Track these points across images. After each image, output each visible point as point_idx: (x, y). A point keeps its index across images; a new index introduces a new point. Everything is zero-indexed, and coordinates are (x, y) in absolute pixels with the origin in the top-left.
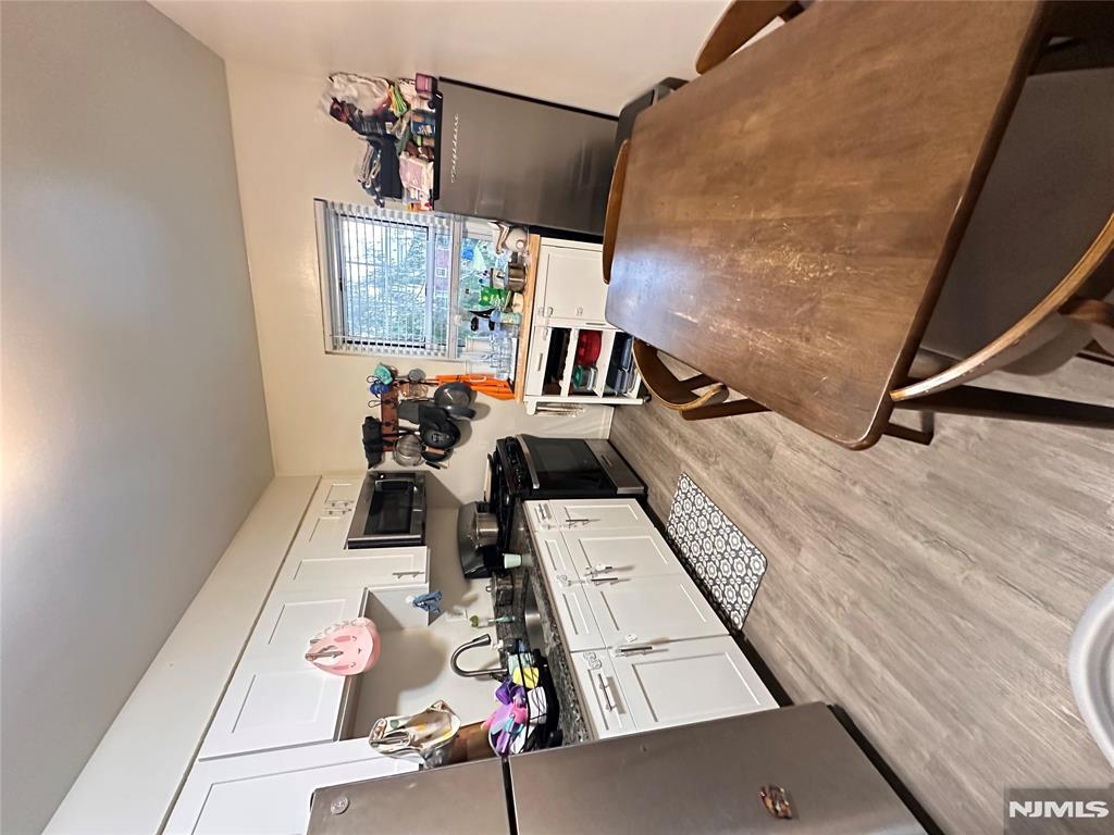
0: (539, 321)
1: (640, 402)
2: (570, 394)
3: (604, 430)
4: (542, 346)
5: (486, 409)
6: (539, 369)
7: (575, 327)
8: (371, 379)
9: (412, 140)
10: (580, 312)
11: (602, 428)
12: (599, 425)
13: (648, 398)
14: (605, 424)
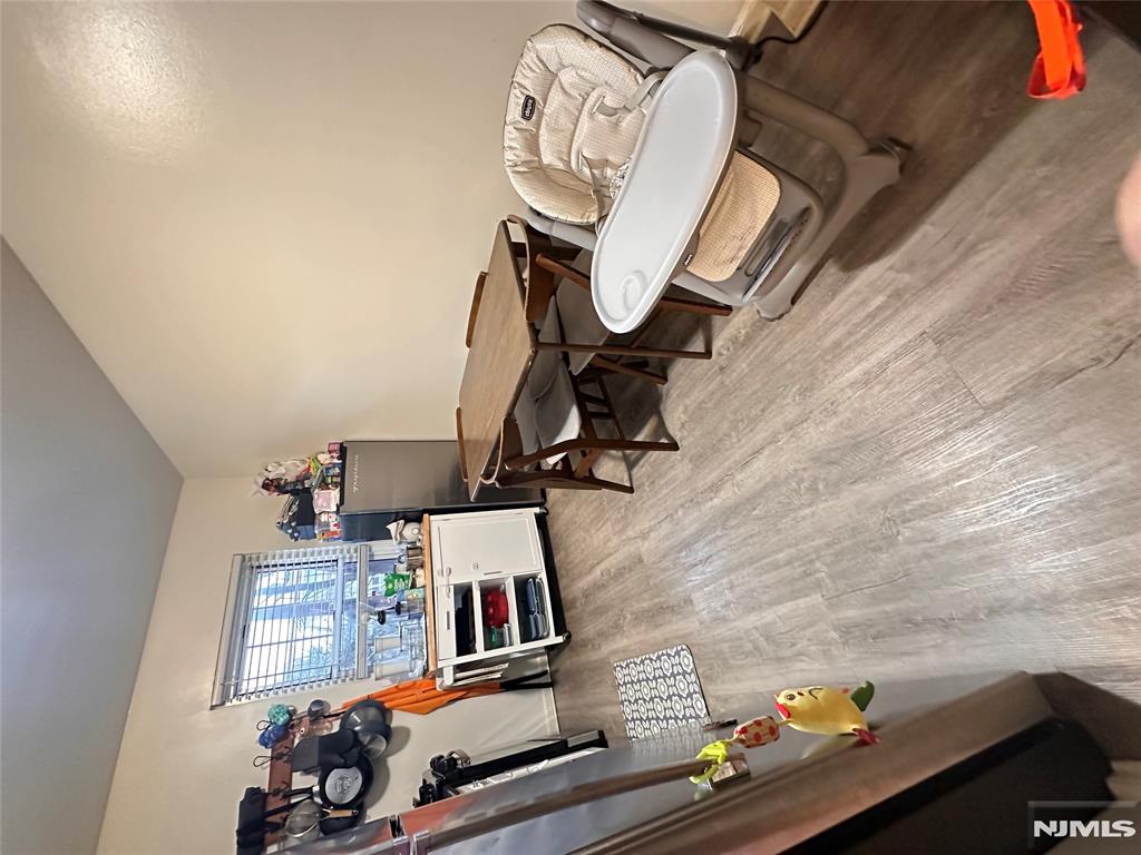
0: (439, 580)
1: (560, 639)
2: (486, 650)
3: (551, 722)
4: (447, 606)
5: (406, 732)
6: (448, 628)
7: (475, 579)
8: (262, 726)
9: (324, 480)
10: (476, 566)
11: (547, 720)
12: (544, 719)
13: (566, 634)
14: (549, 715)
